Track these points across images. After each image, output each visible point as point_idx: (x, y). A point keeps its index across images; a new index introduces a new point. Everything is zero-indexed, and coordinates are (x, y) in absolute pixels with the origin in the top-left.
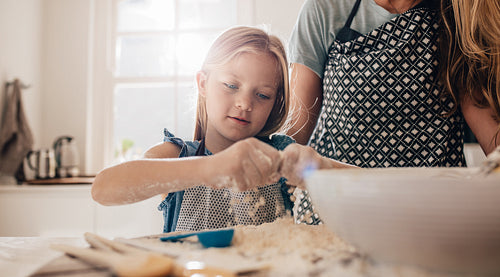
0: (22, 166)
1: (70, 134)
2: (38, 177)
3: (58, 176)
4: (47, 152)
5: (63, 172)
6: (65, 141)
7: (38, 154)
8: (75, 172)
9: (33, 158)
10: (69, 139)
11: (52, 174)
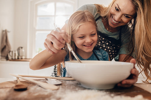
0: (7, 55)
1: (22, 46)
2: (12, 59)
3: (18, 58)
4: (15, 51)
5: (20, 57)
6: (20, 48)
7: (12, 52)
8: (24, 57)
9: (11, 53)
10: (22, 48)
11: (16, 58)
